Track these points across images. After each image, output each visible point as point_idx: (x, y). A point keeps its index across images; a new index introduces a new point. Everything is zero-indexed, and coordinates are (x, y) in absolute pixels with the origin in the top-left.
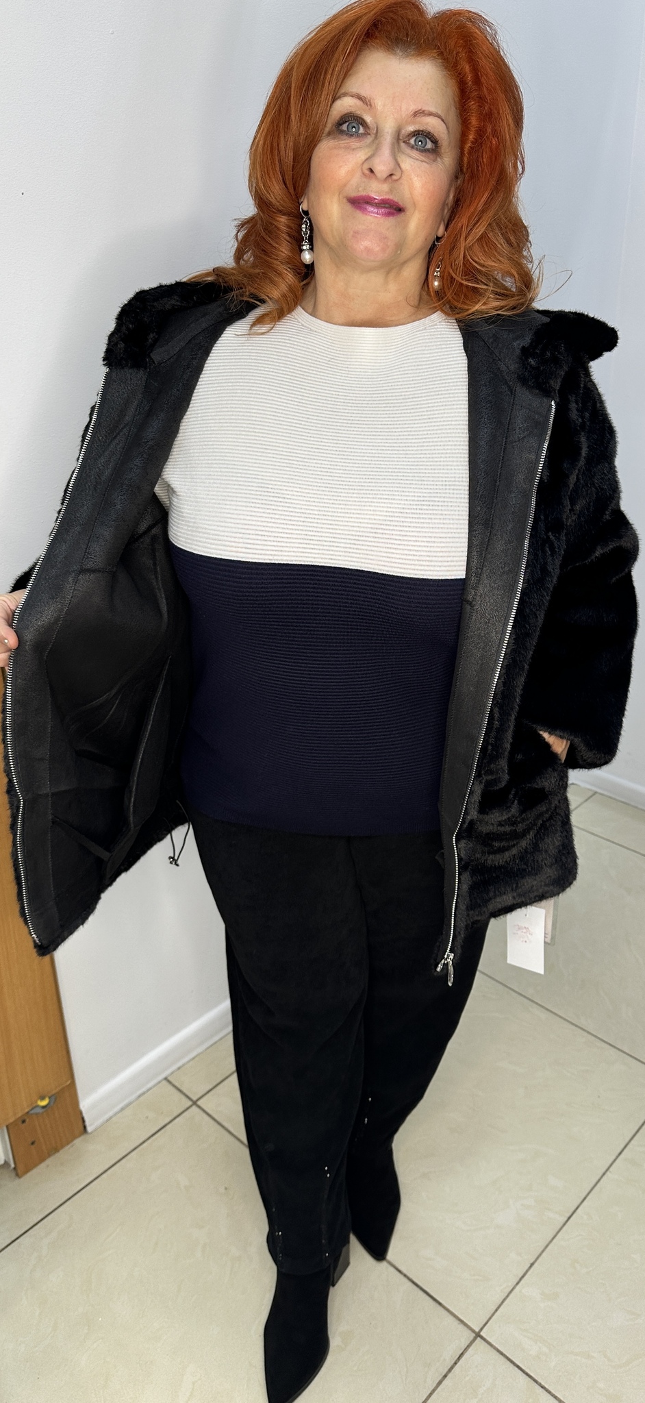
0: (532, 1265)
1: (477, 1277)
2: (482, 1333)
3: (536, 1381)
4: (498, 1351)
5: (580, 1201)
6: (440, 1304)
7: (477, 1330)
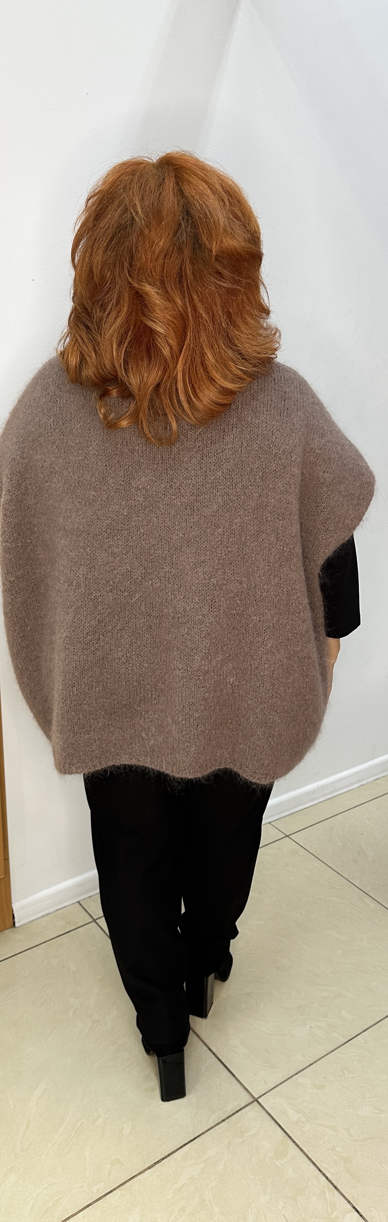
0: (312, 1064)
2: (259, 1100)
3: (290, 1137)
4: (268, 1113)
5: (362, 1031)
6: (235, 1077)
7: (256, 1097)
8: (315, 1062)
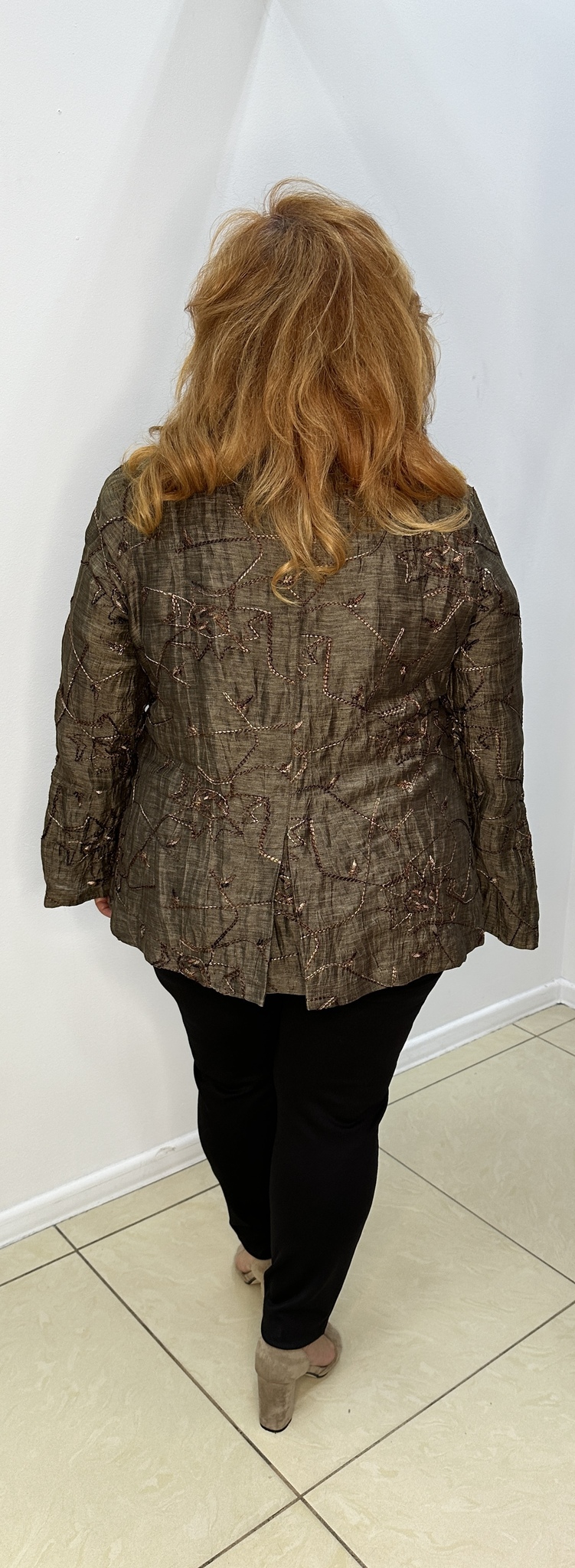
0: (379, 1441)
1: (316, 1445)
2: (305, 1497)
3: (348, 1549)
4: (317, 1515)
6: (269, 1463)
7: (301, 1494)
8: (383, 1439)
